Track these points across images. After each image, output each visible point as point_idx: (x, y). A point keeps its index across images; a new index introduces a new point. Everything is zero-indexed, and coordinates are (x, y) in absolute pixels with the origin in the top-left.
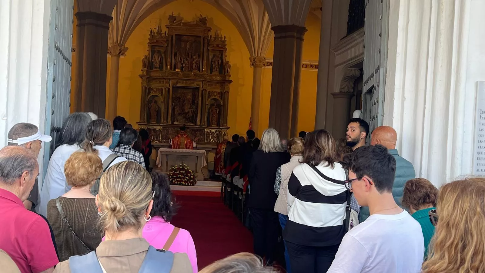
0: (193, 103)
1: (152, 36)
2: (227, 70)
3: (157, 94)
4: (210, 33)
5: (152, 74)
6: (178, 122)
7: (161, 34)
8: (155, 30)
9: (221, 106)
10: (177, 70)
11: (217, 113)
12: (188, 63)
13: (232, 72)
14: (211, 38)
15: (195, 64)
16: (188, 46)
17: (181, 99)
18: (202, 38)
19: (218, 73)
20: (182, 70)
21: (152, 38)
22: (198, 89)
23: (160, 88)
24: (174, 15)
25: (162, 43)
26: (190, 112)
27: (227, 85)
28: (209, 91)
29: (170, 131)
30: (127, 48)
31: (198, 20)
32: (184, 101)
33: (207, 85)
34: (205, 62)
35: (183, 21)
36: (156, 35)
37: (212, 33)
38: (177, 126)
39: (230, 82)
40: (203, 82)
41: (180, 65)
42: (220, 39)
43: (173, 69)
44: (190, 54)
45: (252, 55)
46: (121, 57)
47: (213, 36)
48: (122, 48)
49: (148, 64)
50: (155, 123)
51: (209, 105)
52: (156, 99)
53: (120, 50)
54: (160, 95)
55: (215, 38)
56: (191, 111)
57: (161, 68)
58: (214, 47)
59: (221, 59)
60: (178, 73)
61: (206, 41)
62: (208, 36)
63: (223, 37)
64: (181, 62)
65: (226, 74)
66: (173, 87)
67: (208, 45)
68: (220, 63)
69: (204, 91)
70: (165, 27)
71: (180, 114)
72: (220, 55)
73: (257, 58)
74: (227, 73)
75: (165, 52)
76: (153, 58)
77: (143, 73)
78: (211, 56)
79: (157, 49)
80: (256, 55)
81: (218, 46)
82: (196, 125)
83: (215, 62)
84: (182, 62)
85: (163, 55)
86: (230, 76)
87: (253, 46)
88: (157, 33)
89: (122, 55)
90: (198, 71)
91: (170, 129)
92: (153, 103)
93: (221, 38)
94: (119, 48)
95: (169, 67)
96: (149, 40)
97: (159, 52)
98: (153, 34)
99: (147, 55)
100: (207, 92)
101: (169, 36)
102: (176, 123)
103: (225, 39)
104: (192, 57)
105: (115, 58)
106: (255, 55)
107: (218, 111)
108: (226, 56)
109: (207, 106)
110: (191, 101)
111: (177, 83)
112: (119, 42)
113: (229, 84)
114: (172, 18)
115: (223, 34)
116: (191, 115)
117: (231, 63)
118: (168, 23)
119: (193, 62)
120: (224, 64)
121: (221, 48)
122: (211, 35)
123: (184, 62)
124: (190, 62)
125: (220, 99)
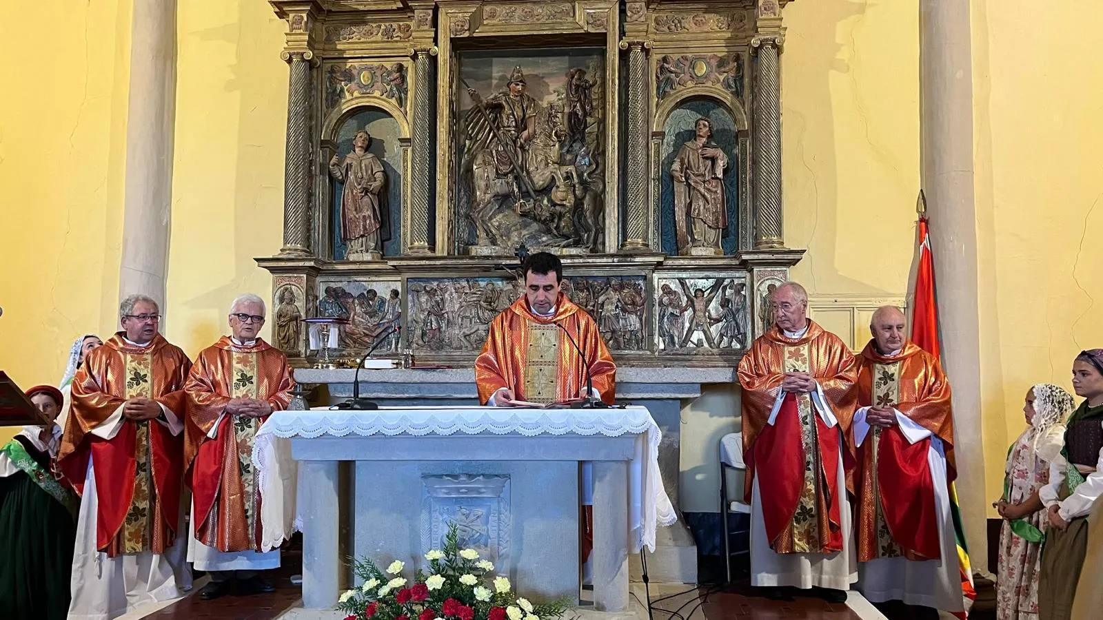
0: (576, 128)
3: (377, 99)
9: (741, 133)
11: (720, 176)
17: (507, 110)
26: (560, 182)
27: (769, 12)
29: (453, 300)
32: (522, 125)
33: (651, 23)
38: (490, 269)
50: (368, 257)
51: (670, 139)
52: (376, 129)
54: (393, 101)
56: (568, 177)
66: (457, 47)
69: (637, 55)
71: (504, 200)
82: (596, 251)
91: (450, 286)
100: (655, 57)
102: (482, 249)
107: (721, 164)
109: (654, 145)
110: (561, 123)
116: (570, 202)
125: (728, 98)
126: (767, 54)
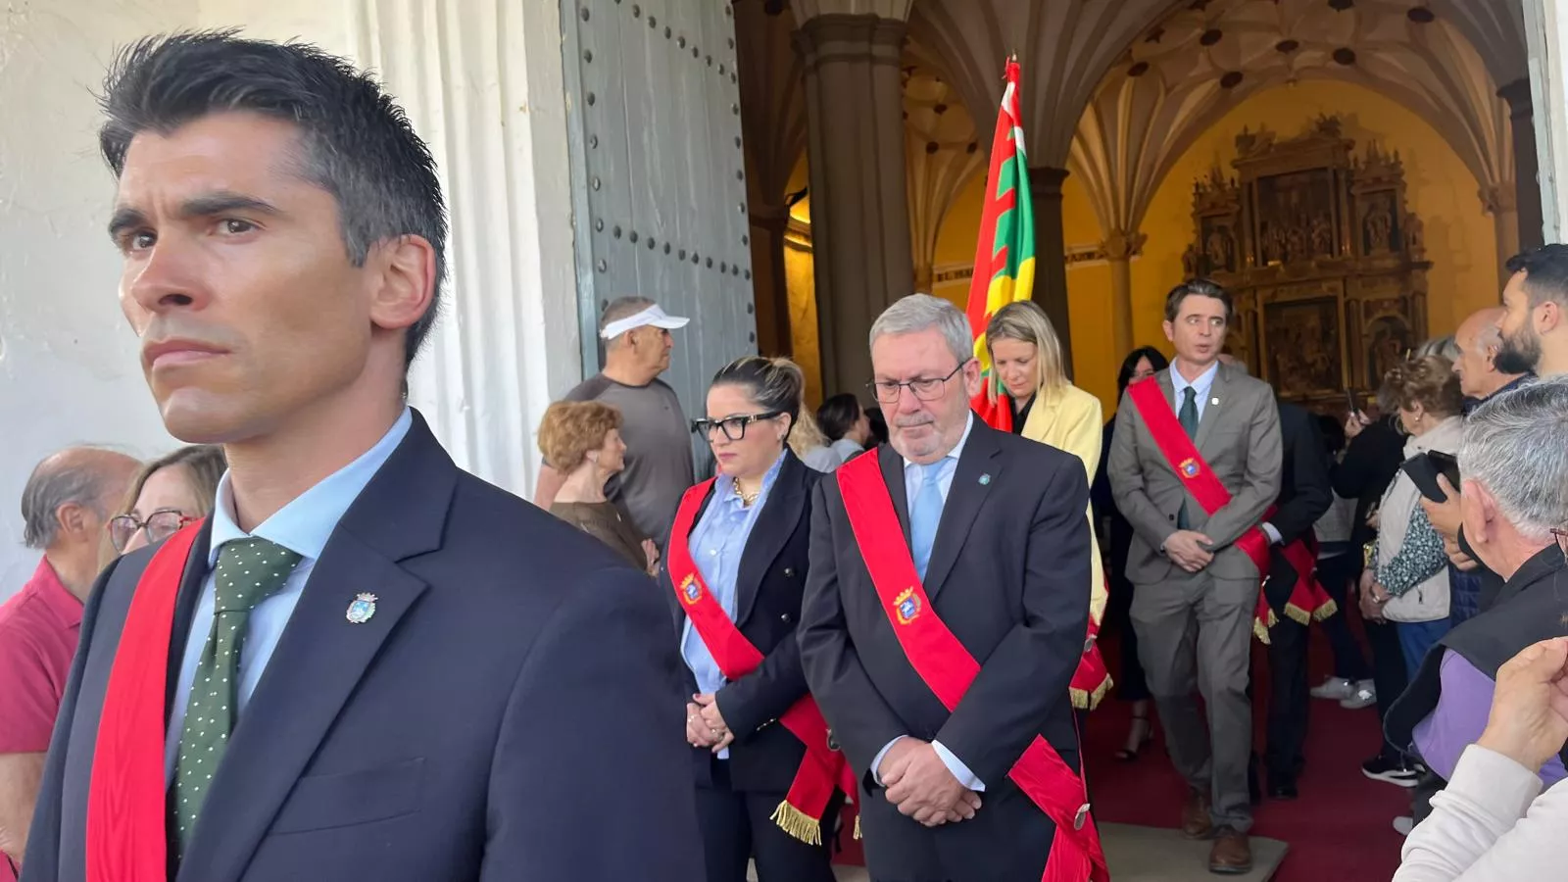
0: (1326, 334)
1: (1200, 193)
2: (1411, 236)
4: (1351, 154)
6: (1288, 389)
7: (1221, 187)
8: (1205, 180)
9: (1409, 328)
12: (1301, 239)
13: (1429, 239)
14: (1356, 165)
15: (1317, 241)
16: (1295, 200)
17: (1292, 331)
18: (1330, 171)
19: (1387, 250)
20: (1284, 258)
21: (1201, 199)
22: (1334, 300)
24: (1250, 133)
25: (1226, 206)
26: (1319, 361)
27: (1418, 276)
28: (1368, 301)
30: (1144, 238)
31: (1314, 128)
32: (1299, 336)
33: (1359, 285)
34: (1345, 229)
35: (1275, 141)
36: (1209, 190)
37: (1359, 153)
39: (1426, 266)
40: (1345, 282)
41: (1279, 250)
42: (1383, 163)
43: (1260, 262)
44: (1303, 217)
45: (1483, 184)
46: (1133, 259)
47: (1362, 157)
48: (1133, 236)
49: (1199, 264)
51: (1372, 335)
53: (1127, 243)
55: (1368, 163)
56: (1323, 359)
57: (1229, 266)
58: (1366, 185)
59: (1393, 210)
60: (1275, 269)
61: (1342, 177)
62: (1347, 161)
63: (1391, 153)
64: (1280, 241)
65: (1411, 247)
66: (1266, 307)
68: (1389, 223)
69: (1353, 303)
70: (1231, 167)
71: (1292, 370)
72: (1389, 202)
74: (1414, 242)
75: (1238, 226)
76: (1208, 245)
78: (1361, 211)
79: (1217, 222)
80: (1497, 179)
81: (1378, 180)
82: (1339, 388)
83: (1374, 225)
84: (1283, 241)
85: (1233, 235)
86: (1423, 250)
87: (1485, 168)
88: (1210, 186)
89: (1134, 253)
90: (1329, 256)
93: (1387, 157)
94: (1124, 241)
95: (1249, 260)
96: (1194, 205)
97: (1223, 230)
98: (1201, 190)
99: (1192, 242)
100: (1362, 304)
101: (1241, 184)
103: (1396, 158)
104: (1308, 224)
105: (1118, 264)
106: (1493, 179)
108: (1406, 202)
109: (1364, 340)
110: (1318, 333)
111: (1274, 295)
112: (1123, 227)
113: (1424, 272)
114: (1245, 141)
115: (1387, 147)
116: (1324, 369)
117: (1424, 217)
118: (1234, 153)
119: (1313, 235)
120: (1400, 224)
121: (1387, 184)
122: (1356, 160)
123: (1286, 239)
124: (1305, 236)
125: (1400, 316)
126: (1419, 299)
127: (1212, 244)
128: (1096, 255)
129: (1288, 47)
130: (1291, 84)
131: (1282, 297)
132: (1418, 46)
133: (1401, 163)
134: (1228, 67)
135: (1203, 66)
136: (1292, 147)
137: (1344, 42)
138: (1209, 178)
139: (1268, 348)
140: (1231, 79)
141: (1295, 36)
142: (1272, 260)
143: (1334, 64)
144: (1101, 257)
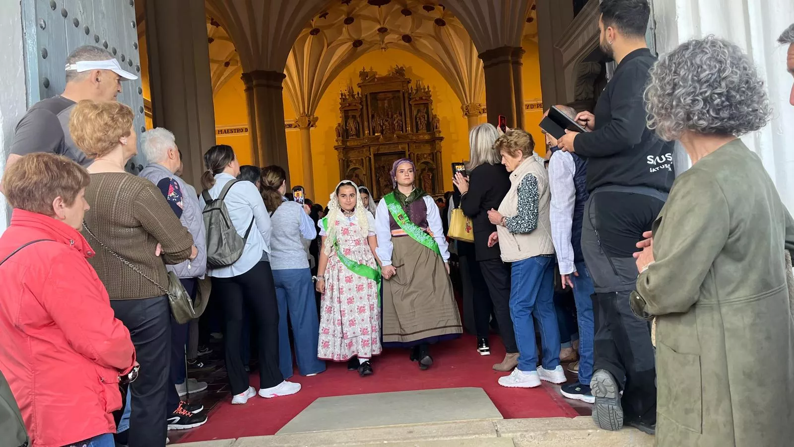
1: (344, 99)
2: (435, 125)
3: (357, 166)
4: (410, 86)
5: (348, 144)
7: (353, 96)
8: (345, 92)
9: (435, 169)
10: (376, 134)
12: (389, 124)
13: (442, 127)
14: (412, 91)
15: (396, 124)
16: (386, 105)
17: (386, 167)
18: (401, 93)
19: (425, 131)
20: (382, 133)
21: (344, 101)
22: (404, 153)
23: (359, 158)
24: (365, 71)
25: (355, 105)
27: (438, 144)
28: (418, 154)
30: (317, 119)
31: (394, 71)
33: (414, 147)
34: (408, 120)
35: (377, 76)
36: (347, 97)
37: (412, 85)
39: (441, 139)
40: (408, 144)
41: (380, 128)
42: (423, 91)
43: (371, 134)
44: (390, 113)
45: (463, 103)
46: (312, 129)
47: (414, 87)
48: (311, 117)
49: (343, 133)
51: (420, 170)
52: (357, 172)
53: (309, 121)
54: (361, 166)
55: (417, 90)
57: (358, 135)
58: (416, 100)
59: (427, 113)
60: (378, 138)
61: (406, 95)
62: (408, 88)
63: (426, 87)
64: (380, 124)
65: (435, 130)
66: (374, 155)
67: (410, 99)
68: (426, 119)
69: (412, 155)
70: (357, 87)
72: (426, 109)
73: (470, 105)
74: (436, 128)
75: (361, 115)
77: (338, 143)
78: (415, 112)
79: (351, 113)
80: (469, 102)
81: (421, 98)
83: (420, 119)
84: (382, 125)
85: (359, 120)
86: (440, 132)
87: (464, 96)
88: (348, 95)
89: (312, 126)
90: (401, 132)
92: (354, 177)
93: (424, 89)
94: (307, 119)
95: (367, 132)
96: (341, 104)
97: (354, 117)
98: (344, 97)
99: (340, 122)
100: (416, 155)
101: (362, 95)
103: (428, 89)
104: (392, 117)
105: (305, 131)
106: (467, 102)
107: (431, 176)
108: (433, 109)
111: (378, 150)
112: (306, 113)
113: (441, 142)
114: (363, 74)
115: (425, 84)
117: (440, 116)
118: (359, 81)
119: (395, 122)
120: (431, 119)
121: (425, 101)
122: (411, 88)
123: (383, 124)
124: (390, 123)
125: (431, 162)
126: (438, 154)
127: (349, 124)
128: (293, 126)
129: (383, 31)
130: (383, 50)
131: (381, 151)
132: (438, 38)
133: (430, 91)
134: (356, 37)
135: (345, 35)
136: (385, 80)
137: (407, 32)
138: (347, 91)
139: (376, 176)
140: (357, 43)
141: (386, 26)
142: (377, 133)
143: (403, 42)
144: (296, 127)
